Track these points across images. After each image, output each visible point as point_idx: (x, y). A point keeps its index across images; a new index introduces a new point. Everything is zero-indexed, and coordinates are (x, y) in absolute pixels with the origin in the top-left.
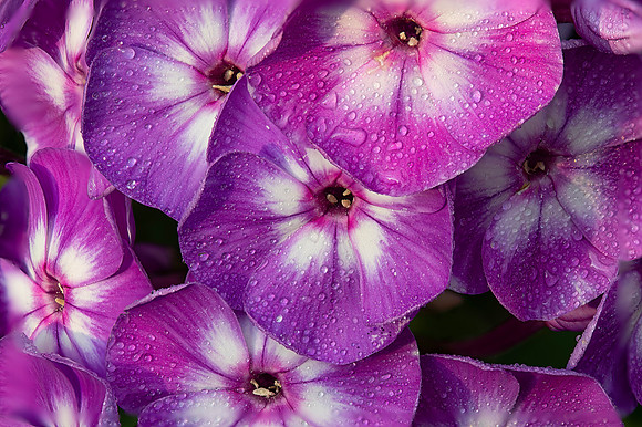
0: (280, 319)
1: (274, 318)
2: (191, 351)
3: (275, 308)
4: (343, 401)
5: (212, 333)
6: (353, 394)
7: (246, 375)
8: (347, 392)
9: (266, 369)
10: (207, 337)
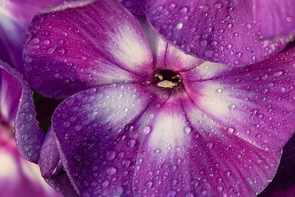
0: (180, 26)
1: (175, 25)
2: (100, 49)
3: (175, 17)
4: (239, 97)
5: (118, 37)
6: (249, 90)
7: (150, 71)
8: (243, 88)
9: (168, 68)
10: (114, 39)
